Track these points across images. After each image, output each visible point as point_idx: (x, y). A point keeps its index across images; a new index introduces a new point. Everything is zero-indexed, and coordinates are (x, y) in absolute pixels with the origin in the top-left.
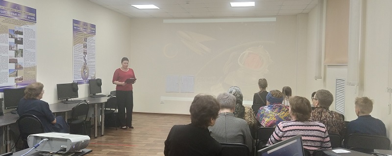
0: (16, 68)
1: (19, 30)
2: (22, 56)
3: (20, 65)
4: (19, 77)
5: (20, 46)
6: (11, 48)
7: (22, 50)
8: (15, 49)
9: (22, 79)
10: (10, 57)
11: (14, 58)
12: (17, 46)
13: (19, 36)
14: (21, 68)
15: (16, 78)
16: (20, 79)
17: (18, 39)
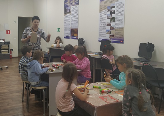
0: (111, 29)
1: (113, 6)
3: (113, 27)
4: (112, 34)
5: (113, 16)
6: (108, 18)
7: (114, 18)
8: (110, 17)
9: (114, 36)
10: (107, 22)
11: (110, 23)
12: (111, 16)
13: (113, 9)
14: (113, 29)
15: (110, 35)
16: (112, 36)
17: (112, 11)
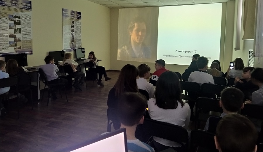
0: (15, 41)
1: (17, 16)
2: (20, 32)
3: (19, 39)
5: (18, 26)
6: (10, 27)
7: (20, 29)
8: (14, 28)
9: (21, 48)
10: (10, 33)
11: (14, 34)
13: (17, 19)
14: (19, 41)
15: (16, 47)
16: (18, 48)
17: (17, 21)
